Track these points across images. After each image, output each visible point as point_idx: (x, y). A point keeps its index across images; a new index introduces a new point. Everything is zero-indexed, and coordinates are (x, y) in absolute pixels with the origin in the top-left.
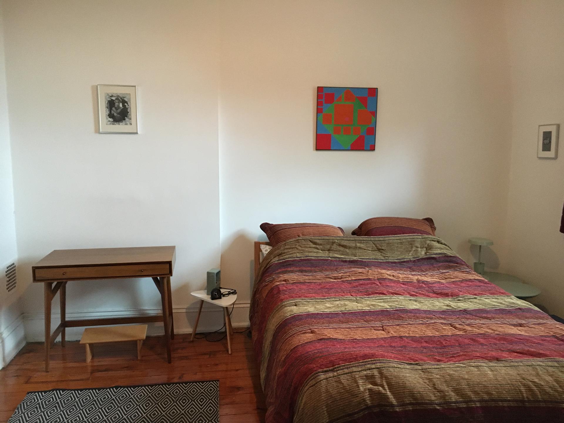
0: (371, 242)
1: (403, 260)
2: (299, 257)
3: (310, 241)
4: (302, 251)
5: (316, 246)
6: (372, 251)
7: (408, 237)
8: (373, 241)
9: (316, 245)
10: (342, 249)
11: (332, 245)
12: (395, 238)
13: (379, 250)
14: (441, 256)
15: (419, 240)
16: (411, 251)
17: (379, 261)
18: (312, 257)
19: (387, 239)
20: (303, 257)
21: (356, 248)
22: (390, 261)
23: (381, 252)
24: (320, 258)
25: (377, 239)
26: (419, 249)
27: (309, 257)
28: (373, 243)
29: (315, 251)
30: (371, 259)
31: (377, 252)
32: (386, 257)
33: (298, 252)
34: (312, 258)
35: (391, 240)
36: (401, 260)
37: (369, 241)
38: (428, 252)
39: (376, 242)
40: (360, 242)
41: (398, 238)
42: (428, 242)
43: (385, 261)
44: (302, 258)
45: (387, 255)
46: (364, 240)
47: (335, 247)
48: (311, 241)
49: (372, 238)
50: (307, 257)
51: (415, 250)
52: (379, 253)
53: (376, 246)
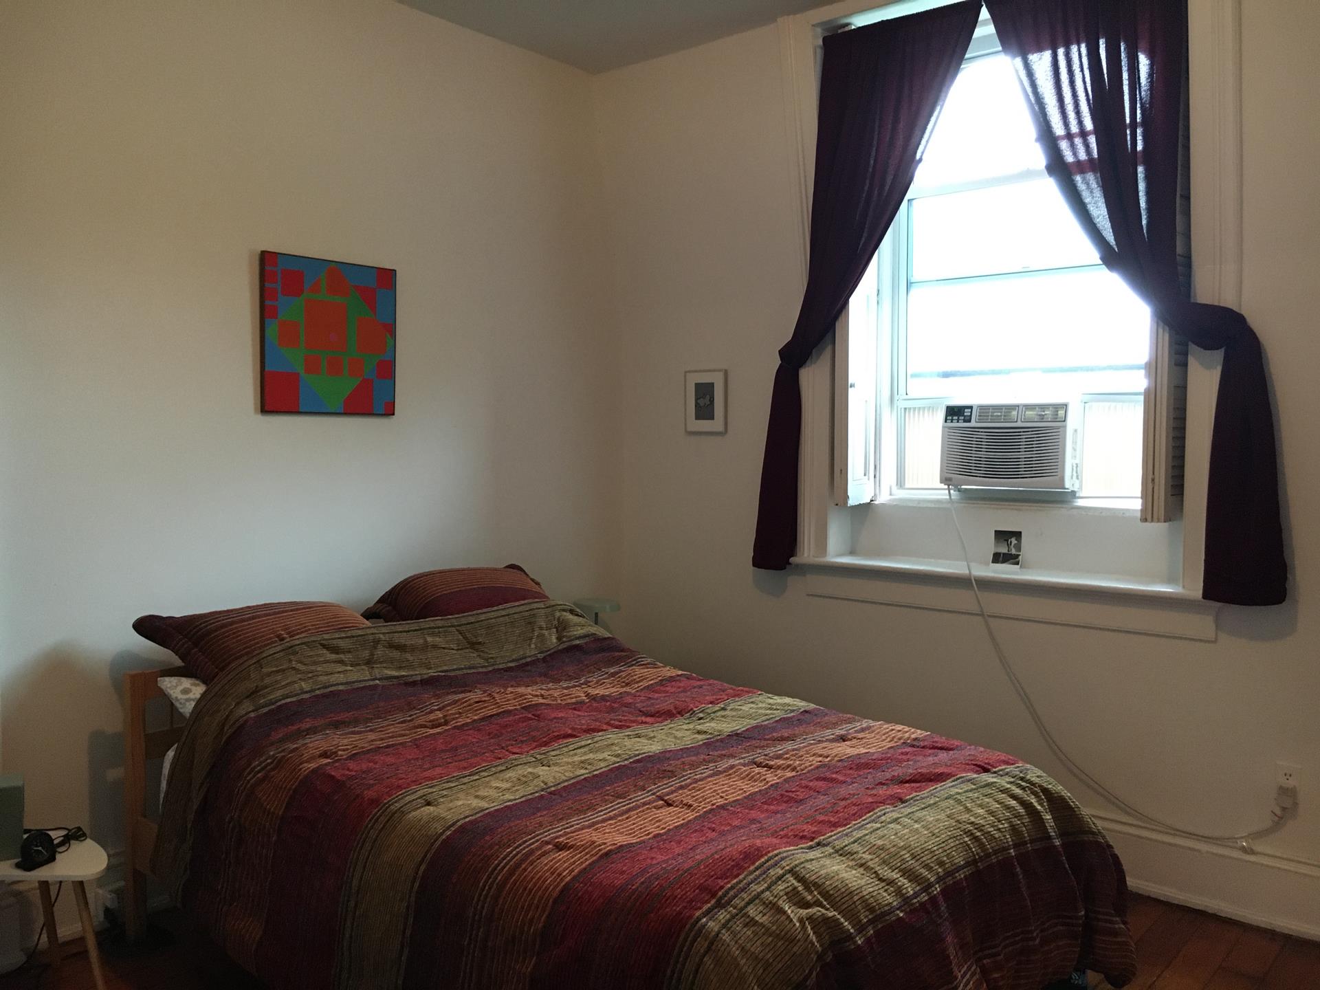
0: (453, 629)
1: (524, 661)
2: (309, 692)
3: (321, 644)
4: (310, 675)
5: (338, 656)
6: (458, 650)
7: (521, 609)
8: (458, 626)
9: (337, 653)
10: (396, 654)
11: (375, 648)
12: (499, 614)
13: (473, 645)
14: (587, 640)
15: (543, 611)
16: (531, 639)
17: (481, 670)
18: (338, 684)
19: (483, 617)
20: (319, 689)
21: (425, 647)
22: (501, 667)
23: (477, 650)
24: (356, 685)
25: (464, 621)
26: (546, 633)
27: (332, 686)
28: (458, 630)
29: (340, 670)
30: (462, 669)
31: (467, 651)
32: (489, 661)
33: (300, 679)
34: (341, 688)
35: (492, 619)
36: (521, 662)
37: (450, 627)
38: (564, 637)
39: (463, 628)
40: (433, 631)
41: (504, 613)
42: (558, 614)
43: (490, 669)
44: (318, 692)
45: (490, 656)
46: (439, 627)
47: (380, 652)
48: (324, 646)
49: (453, 619)
50: (326, 687)
51: (538, 636)
52: (473, 653)
53: (465, 638)
